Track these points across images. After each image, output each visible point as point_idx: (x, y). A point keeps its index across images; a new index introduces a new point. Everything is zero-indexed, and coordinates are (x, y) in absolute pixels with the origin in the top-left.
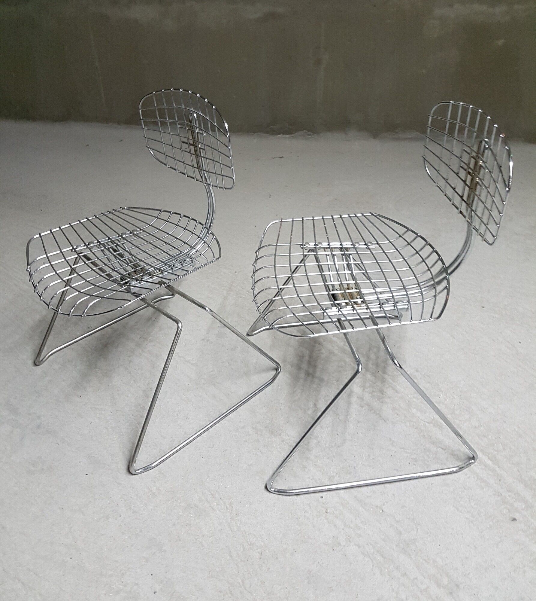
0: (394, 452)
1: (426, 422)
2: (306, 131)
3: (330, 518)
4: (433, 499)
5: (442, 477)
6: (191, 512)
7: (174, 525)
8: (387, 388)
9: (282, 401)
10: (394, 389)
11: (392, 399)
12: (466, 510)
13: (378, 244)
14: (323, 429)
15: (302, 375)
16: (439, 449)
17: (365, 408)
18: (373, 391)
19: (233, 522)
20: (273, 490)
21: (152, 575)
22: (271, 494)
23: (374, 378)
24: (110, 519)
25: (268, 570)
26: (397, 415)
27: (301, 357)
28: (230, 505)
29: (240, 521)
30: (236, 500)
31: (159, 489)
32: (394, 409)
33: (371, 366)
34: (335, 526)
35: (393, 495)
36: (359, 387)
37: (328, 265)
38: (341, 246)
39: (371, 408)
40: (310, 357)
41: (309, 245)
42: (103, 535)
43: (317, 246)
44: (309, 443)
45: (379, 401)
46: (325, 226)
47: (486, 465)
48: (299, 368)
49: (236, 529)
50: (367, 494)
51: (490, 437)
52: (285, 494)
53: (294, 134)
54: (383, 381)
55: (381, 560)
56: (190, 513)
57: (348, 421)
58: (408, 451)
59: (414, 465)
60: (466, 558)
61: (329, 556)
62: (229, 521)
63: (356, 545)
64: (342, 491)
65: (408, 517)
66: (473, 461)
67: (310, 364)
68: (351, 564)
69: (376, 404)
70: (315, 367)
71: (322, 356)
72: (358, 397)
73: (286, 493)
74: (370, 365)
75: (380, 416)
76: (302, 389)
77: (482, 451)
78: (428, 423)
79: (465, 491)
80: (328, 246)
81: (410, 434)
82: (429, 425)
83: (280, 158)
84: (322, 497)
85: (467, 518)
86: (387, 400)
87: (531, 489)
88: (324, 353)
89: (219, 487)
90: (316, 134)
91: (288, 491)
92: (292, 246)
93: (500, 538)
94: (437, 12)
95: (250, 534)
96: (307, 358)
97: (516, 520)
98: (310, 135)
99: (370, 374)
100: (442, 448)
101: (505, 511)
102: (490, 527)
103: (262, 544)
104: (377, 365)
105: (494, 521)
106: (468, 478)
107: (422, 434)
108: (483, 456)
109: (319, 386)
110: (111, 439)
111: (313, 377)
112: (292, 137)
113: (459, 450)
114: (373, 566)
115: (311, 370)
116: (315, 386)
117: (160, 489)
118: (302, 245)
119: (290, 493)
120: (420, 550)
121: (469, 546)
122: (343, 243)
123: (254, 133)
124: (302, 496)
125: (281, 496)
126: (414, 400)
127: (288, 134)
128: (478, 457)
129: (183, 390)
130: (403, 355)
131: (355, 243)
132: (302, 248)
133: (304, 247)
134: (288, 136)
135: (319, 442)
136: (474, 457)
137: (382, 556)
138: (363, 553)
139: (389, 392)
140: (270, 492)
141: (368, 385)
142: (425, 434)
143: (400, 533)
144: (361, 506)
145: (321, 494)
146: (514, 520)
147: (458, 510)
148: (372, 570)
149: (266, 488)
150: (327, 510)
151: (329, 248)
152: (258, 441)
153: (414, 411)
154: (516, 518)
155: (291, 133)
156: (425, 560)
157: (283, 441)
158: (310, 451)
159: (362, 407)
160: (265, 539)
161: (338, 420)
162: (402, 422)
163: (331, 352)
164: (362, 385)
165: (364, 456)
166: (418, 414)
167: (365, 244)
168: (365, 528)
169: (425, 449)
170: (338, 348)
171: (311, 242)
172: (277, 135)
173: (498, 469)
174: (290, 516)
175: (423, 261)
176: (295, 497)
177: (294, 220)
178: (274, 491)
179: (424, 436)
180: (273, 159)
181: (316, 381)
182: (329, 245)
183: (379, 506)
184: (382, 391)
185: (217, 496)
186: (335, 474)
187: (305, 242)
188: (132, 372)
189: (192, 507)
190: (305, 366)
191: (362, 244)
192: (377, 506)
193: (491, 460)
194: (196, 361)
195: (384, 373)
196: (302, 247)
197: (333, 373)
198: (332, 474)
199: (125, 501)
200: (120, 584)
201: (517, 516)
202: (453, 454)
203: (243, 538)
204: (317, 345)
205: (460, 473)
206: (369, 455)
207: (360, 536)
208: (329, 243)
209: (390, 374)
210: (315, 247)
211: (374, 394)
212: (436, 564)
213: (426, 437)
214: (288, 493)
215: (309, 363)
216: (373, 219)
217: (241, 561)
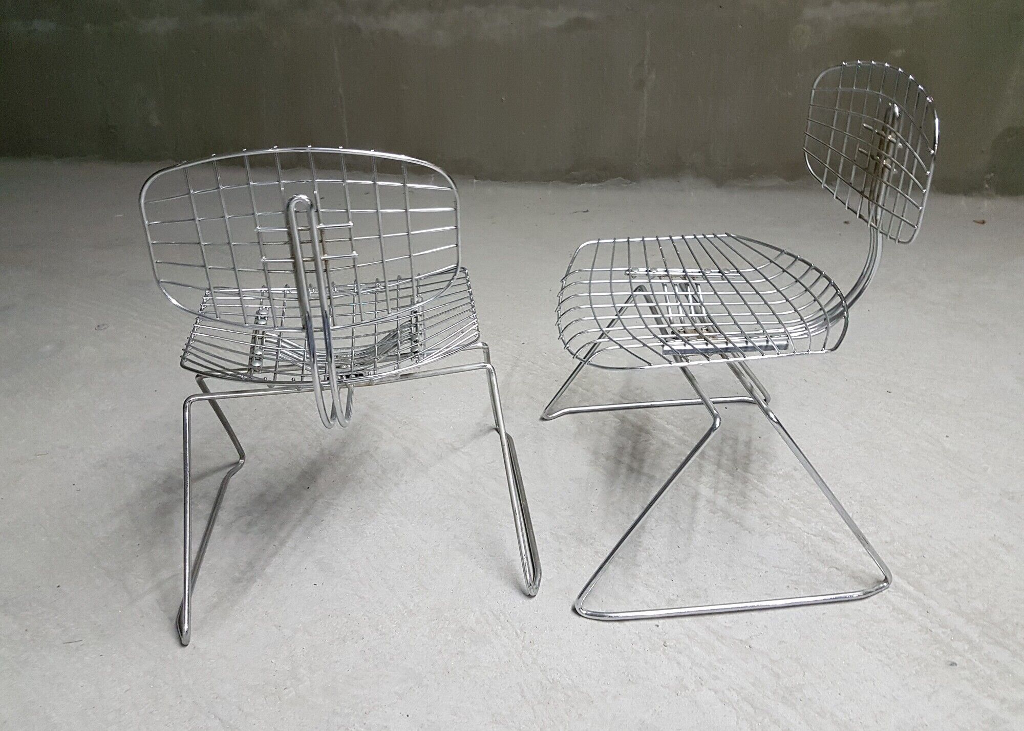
0: (764, 572)
1: (812, 534)
2: (620, 178)
3: (670, 653)
4: (826, 634)
5: (838, 605)
6: (465, 637)
7: (440, 652)
8: (751, 490)
9: (593, 502)
10: (761, 492)
11: (759, 504)
12: (877, 649)
13: (738, 272)
14: (656, 540)
15: (623, 470)
16: (831, 569)
17: (718, 515)
18: (730, 494)
19: (525, 651)
20: (584, 612)
21: (408, 716)
22: (581, 618)
23: (730, 477)
24: (348, 642)
25: (579, 717)
26: (768, 524)
27: (620, 450)
28: (521, 630)
29: (537, 651)
30: (529, 624)
31: (418, 606)
32: (763, 517)
33: (726, 462)
34: (678, 663)
35: (766, 627)
36: (709, 487)
37: (665, 295)
38: (684, 274)
39: (727, 515)
40: (634, 448)
41: (639, 271)
42: (336, 662)
43: (650, 273)
44: (635, 556)
45: (739, 507)
46: (661, 248)
47: (905, 592)
48: (619, 462)
49: (531, 662)
50: (725, 624)
51: (909, 556)
52: (602, 618)
53: (604, 182)
54: (745, 481)
55: (750, 710)
56: (463, 638)
57: (694, 531)
58: (785, 570)
59: (796, 588)
60: (881, 712)
61: (670, 703)
62: (520, 650)
63: (710, 689)
64: (687, 619)
65: (789, 656)
66: (885, 584)
67: (635, 458)
68: (704, 714)
69: (734, 510)
70: (642, 461)
71: (652, 447)
72: (707, 500)
73: (604, 616)
74: (724, 461)
75: (742, 526)
76: (623, 488)
77: (897, 574)
78: (815, 535)
79: (875, 624)
80: (666, 273)
81: (787, 549)
82: (815, 538)
83: (584, 212)
84: (658, 626)
85: (880, 661)
86: (752, 506)
87: (977, 625)
88: (654, 444)
89: (504, 606)
90: (634, 181)
91: (606, 615)
92: (613, 272)
93: (933, 688)
94: (809, 13)
95: (552, 669)
96: (629, 450)
97: (956, 665)
98: (626, 183)
99: (724, 472)
100: (837, 568)
101: (938, 653)
102: (916, 673)
103: (570, 683)
104: (734, 461)
105: (922, 665)
106: (879, 607)
107: (805, 549)
108: (900, 579)
109: (648, 485)
110: (350, 541)
111: (639, 472)
112: (601, 186)
113: (864, 572)
114: (738, 718)
115: (635, 465)
116: (642, 485)
117: (421, 605)
118: (628, 270)
119: (609, 617)
120: (810, 699)
121: (885, 697)
122: (687, 270)
123: (549, 181)
124: (627, 623)
125: (596, 622)
126: (792, 506)
127: (595, 183)
128: (893, 580)
129: (451, 483)
130: (774, 449)
131: (705, 270)
132: (628, 274)
133: (632, 273)
134: (595, 185)
135: (650, 556)
136: (886, 578)
137: (752, 706)
138: (721, 701)
139: (754, 495)
140: (581, 616)
141: (721, 485)
142: (811, 549)
143: (778, 676)
144: (717, 639)
145: (656, 622)
146: (953, 664)
147: (865, 649)
148: (737, 723)
149: (574, 610)
150: (665, 642)
151: (668, 275)
152: (560, 550)
153: (793, 520)
154: (957, 663)
155: (599, 182)
156: (818, 713)
157: (596, 553)
158: (638, 566)
159: (714, 513)
160: (574, 677)
161: (678, 528)
162: (775, 534)
163: (664, 444)
164: (713, 486)
165: (719, 575)
166: (799, 524)
167: (719, 272)
168: (724, 668)
169: (810, 569)
170: (674, 438)
171: (640, 267)
172: (581, 184)
173: (923, 597)
174: (611, 649)
175: (807, 290)
176: (617, 624)
177: (616, 241)
178: (586, 614)
179: (809, 552)
180: (575, 213)
181: (644, 478)
182: (666, 271)
183: (744, 640)
184: (743, 495)
185: (502, 617)
186: (675, 597)
187: (632, 267)
188: (379, 461)
189: (466, 631)
190: (626, 459)
191: (715, 272)
192: (741, 640)
193: (911, 585)
194: (469, 449)
195: (746, 470)
196: (628, 272)
197: (669, 470)
198: (672, 597)
199: (369, 619)
200: (361, 727)
201: (957, 659)
202: (854, 577)
203: (541, 673)
204: (644, 434)
205: (866, 600)
206: (726, 575)
207: (716, 678)
208: (667, 268)
209: (754, 472)
210: (646, 273)
211: (731, 497)
212: (834, 719)
213: (812, 553)
214: (606, 616)
215: (633, 456)
216: (730, 241)
217: (539, 703)
